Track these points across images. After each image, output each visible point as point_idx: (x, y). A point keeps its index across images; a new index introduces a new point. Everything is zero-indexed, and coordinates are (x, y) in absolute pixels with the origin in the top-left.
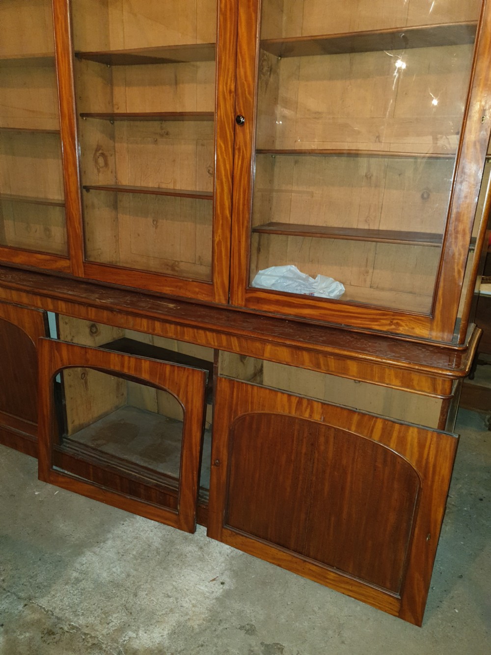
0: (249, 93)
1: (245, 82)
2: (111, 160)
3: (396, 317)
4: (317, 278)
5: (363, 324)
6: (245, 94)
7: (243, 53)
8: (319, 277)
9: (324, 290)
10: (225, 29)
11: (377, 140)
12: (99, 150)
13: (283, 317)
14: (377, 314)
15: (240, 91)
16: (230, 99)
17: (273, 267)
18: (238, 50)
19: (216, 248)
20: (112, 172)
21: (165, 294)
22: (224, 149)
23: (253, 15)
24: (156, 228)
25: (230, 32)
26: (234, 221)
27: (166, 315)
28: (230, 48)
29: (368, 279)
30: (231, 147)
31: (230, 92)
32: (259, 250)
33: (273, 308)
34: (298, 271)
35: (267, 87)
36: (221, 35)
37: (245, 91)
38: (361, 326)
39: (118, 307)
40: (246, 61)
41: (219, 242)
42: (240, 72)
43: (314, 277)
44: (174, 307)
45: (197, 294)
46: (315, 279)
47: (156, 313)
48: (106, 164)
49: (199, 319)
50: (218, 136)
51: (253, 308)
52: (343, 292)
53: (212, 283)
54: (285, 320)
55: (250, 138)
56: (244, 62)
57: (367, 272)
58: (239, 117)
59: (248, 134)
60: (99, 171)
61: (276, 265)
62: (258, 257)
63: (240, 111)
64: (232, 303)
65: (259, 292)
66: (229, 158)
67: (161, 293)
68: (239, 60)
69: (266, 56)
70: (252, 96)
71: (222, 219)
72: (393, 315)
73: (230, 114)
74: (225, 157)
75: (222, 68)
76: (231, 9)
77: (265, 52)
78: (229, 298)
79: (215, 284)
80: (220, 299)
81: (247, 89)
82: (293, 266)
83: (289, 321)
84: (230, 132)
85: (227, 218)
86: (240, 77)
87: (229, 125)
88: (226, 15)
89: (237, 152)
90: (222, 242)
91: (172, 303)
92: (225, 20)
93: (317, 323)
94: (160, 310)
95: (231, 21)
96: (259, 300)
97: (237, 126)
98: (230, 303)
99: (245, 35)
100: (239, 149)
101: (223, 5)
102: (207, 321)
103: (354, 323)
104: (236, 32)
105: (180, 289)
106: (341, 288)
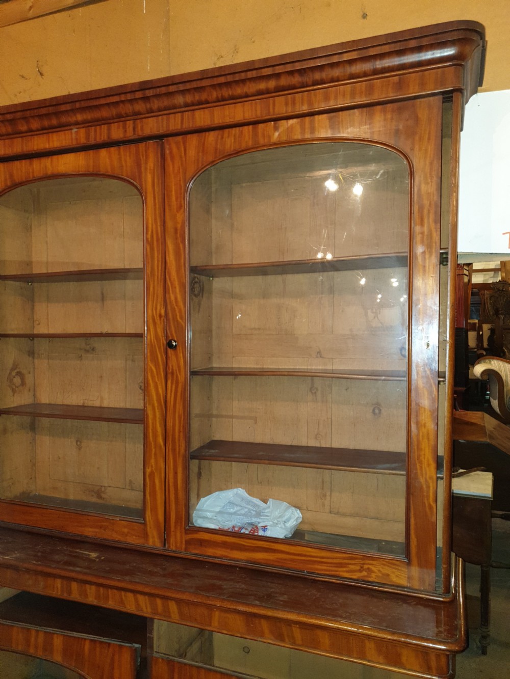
0: (181, 318)
1: (176, 307)
2: (29, 380)
3: (367, 562)
4: (268, 503)
5: (329, 571)
6: (177, 318)
7: (172, 279)
8: (271, 501)
9: (279, 520)
10: (153, 258)
11: (318, 355)
12: (16, 369)
13: (233, 563)
14: (344, 558)
15: (170, 315)
16: (161, 323)
17: (217, 493)
18: (167, 277)
19: (148, 479)
20: (29, 390)
21: (86, 537)
22: (155, 372)
23: (181, 246)
24: (80, 449)
25: (158, 261)
26: (169, 450)
27: (85, 574)
28: (158, 275)
29: (327, 503)
30: (163, 371)
31: (160, 316)
32: (199, 475)
33: (220, 552)
34: (247, 495)
35: (199, 307)
36: (149, 262)
37: (177, 316)
38: (328, 573)
39: (26, 565)
40: (175, 288)
41: (152, 474)
42: (170, 298)
43: (265, 502)
44: (97, 557)
45: (126, 535)
46: (266, 503)
47: (73, 571)
48: (23, 383)
49: (127, 578)
50: (149, 359)
51: (194, 552)
52: (300, 520)
53: (144, 522)
54: (235, 567)
55: (184, 362)
56: (174, 287)
57: (325, 496)
58: (170, 341)
59: (182, 358)
60: (14, 391)
61: (221, 489)
62: (199, 483)
63: (172, 335)
64: (169, 547)
65: (201, 533)
66: (161, 382)
67: (81, 536)
68: (168, 286)
69: (198, 279)
70: (184, 321)
71: (155, 447)
72: (363, 559)
73: (161, 337)
74: (157, 381)
75: (151, 293)
76: (158, 240)
77: (196, 275)
78: (165, 539)
79: (148, 523)
80: (154, 542)
81: (178, 314)
82: (240, 489)
83: (240, 568)
84: (162, 356)
85: (160, 446)
86: (170, 302)
87: (160, 348)
88: (153, 244)
89: (169, 376)
90: (156, 474)
91: (95, 551)
92: (152, 249)
93: (275, 570)
94: (78, 567)
95: (158, 251)
96: (202, 543)
97: (169, 350)
98: (167, 546)
99: (174, 262)
100: (172, 373)
101: (149, 236)
102: (137, 580)
103: (317, 569)
104: (164, 260)
105: (105, 530)
106: (297, 516)
